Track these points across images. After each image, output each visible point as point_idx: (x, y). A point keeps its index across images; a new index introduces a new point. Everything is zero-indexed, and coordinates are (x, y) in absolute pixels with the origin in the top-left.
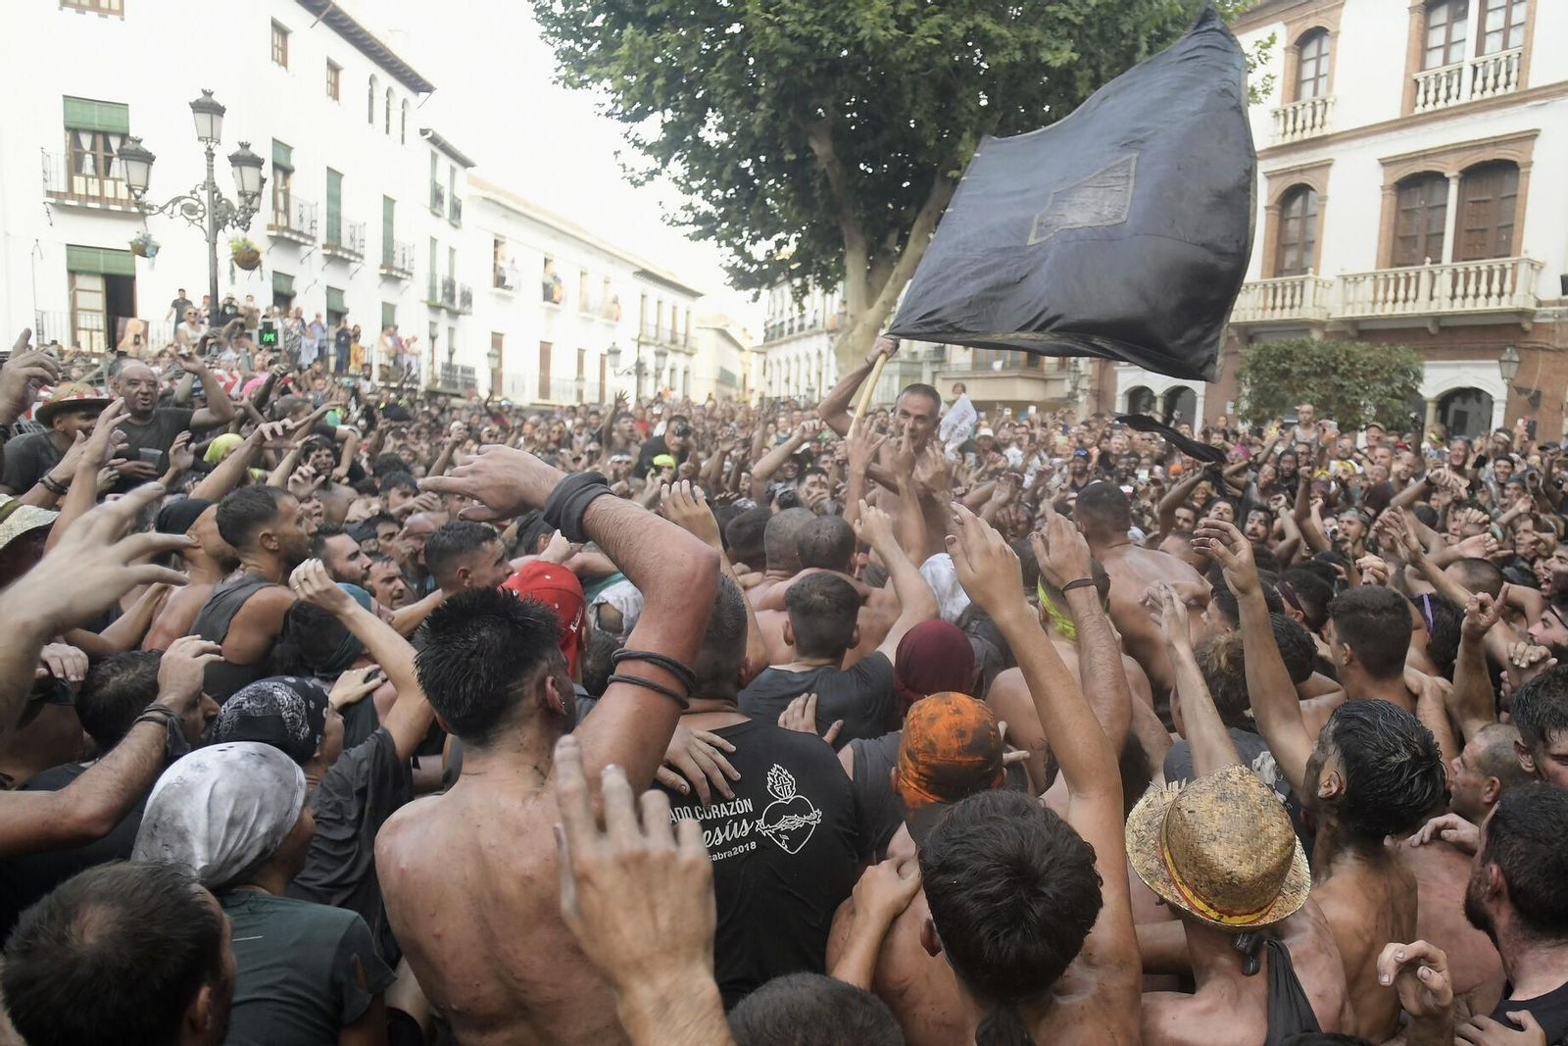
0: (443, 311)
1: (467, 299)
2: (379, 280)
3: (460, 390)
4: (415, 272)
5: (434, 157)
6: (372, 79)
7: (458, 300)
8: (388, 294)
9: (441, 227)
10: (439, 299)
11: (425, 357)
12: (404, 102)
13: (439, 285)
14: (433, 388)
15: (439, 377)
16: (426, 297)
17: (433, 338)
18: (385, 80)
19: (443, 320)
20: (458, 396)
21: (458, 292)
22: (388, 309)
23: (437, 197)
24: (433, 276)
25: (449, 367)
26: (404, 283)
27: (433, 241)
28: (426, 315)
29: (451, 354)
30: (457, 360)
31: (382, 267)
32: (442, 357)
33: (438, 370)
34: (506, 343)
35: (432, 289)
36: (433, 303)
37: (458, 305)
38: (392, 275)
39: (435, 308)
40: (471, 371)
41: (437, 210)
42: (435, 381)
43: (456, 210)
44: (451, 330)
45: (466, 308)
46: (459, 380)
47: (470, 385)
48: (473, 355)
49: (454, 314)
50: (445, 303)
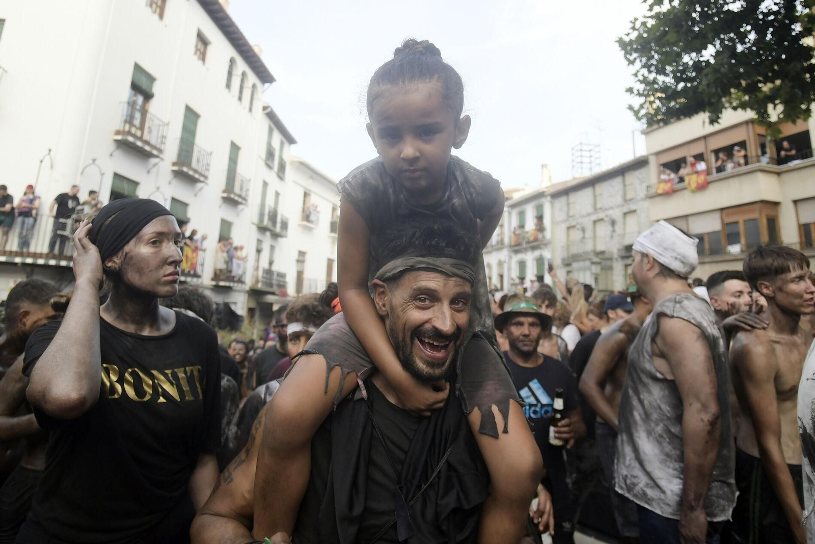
0: (268, 234)
1: (285, 225)
2: (220, 201)
3: (275, 289)
4: (250, 199)
5: (271, 131)
6: (232, 61)
7: (278, 225)
8: (227, 214)
9: (271, 177)
10: (266, 222)
11: (251, 263)
12: (254, 86)
13: (267, 211)
14: (255, 288)
15: (260, 278)
16: (256, 220)
17: (259, 251)
18: (241, 66)
19: (267, 240)
20: (273, 293)
21: (279, 219)
22: (226, 225)
23: (270, 154)
24: (263, 205)
25: (269, 272)
26: (240, 207)
27: (265, 184)
28: (254, 234)
29: (271, 263)
30: (275, 268)
31: (224, 192)
32: (264, 264)
33: (260, 273)
34: (308, 258)
35: (262, 215)
36: (261, 225)
37: (278, 229)
38: (232, 200)
39: (262, 229)
40: (282, 275)
41: (270, 163)
42: (257, 281)
43: (282, 167)
44: (272, 248)
45: (284, 232)
46: (274, 282)
47: (282, 286)
48: (286, 266)
49: (275, 236)
50: (270, 226)
